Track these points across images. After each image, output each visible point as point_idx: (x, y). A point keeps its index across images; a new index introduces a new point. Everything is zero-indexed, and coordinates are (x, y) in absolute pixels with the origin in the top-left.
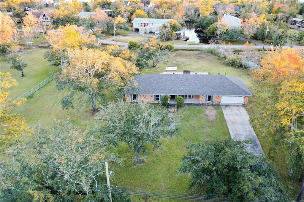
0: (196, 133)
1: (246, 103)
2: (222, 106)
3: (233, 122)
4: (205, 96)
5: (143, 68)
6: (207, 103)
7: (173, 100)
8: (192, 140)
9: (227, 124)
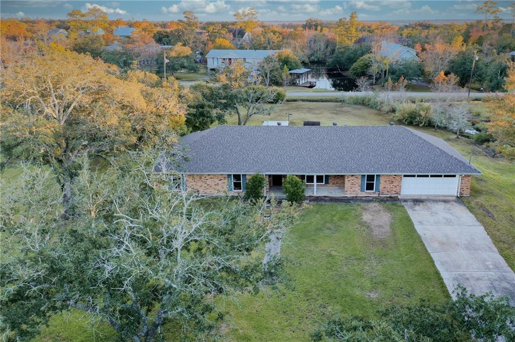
0: (341, 276)
1: (467, 193)
2: (405, 201)
3: (442, 244)
4: (360, 177)
5: (211, 123)
6: (364, 194)
7: (278, 189)
8: (331, 297)
9: (426, 249)
